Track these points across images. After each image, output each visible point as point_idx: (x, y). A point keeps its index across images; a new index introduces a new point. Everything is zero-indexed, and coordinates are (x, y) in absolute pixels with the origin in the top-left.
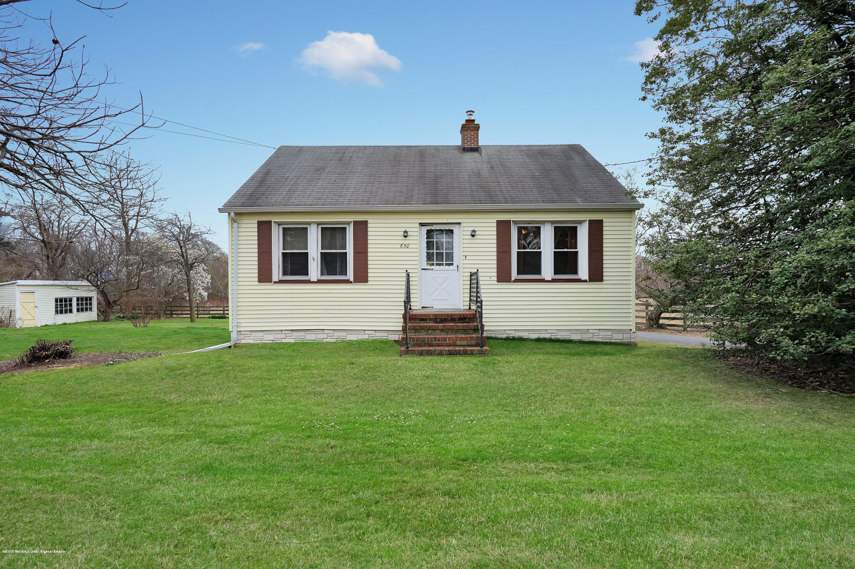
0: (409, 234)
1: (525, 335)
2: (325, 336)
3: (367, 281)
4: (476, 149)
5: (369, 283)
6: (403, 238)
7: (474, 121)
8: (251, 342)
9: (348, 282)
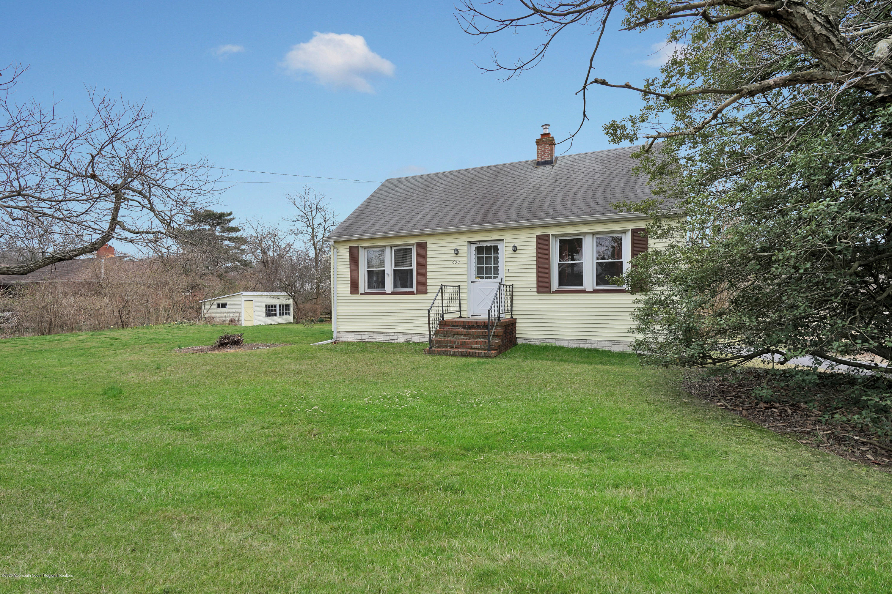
0: (460, 251)
1: (565, 344)
2: (396, 337)
3: (426, 293)
4: (549, 163)
5: (428, 294)
6: (455, 255)
7: (549, 134)
8: (346, 340)
9: (412, 293)
